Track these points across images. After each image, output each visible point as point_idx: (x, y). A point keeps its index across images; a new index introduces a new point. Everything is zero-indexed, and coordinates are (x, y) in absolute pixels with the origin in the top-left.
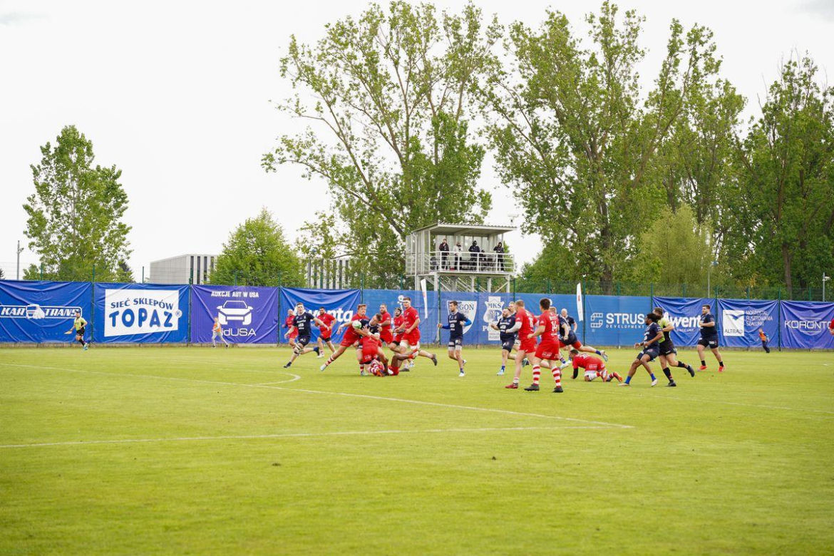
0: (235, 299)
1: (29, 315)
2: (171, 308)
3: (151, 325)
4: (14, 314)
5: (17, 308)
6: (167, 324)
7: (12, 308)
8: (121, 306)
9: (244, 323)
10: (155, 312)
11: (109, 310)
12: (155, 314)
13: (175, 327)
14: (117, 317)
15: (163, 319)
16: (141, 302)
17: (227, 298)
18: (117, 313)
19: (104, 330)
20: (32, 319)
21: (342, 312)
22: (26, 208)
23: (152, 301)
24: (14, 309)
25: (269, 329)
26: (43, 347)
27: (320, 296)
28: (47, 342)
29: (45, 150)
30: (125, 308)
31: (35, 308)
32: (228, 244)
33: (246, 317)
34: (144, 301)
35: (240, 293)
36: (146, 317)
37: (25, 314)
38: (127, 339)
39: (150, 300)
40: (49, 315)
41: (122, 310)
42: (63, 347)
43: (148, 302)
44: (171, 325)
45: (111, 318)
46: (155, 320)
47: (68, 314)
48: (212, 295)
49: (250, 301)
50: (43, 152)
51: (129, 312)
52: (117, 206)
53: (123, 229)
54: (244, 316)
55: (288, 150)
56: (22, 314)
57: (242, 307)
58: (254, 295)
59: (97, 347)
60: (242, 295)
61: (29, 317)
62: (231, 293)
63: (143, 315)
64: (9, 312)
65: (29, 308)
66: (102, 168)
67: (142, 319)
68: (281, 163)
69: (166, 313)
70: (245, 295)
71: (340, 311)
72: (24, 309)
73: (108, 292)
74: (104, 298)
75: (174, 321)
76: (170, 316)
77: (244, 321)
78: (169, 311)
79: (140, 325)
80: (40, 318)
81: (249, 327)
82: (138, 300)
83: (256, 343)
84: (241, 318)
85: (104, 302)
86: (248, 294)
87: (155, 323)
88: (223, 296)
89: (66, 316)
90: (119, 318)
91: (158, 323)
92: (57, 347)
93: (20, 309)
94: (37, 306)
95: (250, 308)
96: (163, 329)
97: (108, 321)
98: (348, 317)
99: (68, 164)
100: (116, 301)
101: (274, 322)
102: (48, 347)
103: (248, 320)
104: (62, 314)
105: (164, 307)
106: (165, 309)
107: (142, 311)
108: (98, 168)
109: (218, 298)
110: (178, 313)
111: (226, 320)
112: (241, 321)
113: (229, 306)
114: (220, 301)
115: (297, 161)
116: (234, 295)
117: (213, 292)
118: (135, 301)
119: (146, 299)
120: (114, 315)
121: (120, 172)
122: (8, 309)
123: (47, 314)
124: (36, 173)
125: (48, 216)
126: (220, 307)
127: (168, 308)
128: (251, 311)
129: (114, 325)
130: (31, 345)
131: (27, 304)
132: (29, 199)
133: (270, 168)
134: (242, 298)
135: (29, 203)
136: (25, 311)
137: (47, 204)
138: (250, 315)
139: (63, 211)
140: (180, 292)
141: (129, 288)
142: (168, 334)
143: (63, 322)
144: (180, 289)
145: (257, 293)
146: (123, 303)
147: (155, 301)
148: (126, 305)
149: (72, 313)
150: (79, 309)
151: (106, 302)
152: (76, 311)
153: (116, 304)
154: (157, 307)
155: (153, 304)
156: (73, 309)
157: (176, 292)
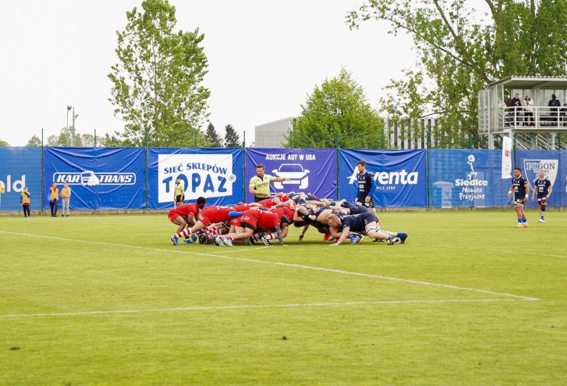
0: (291, 162)
1: (85, 182)
2: (225, 173)
3: (205, 191)
4: (70, 181)
5: (72, 175)
6: (221, 189)
7: (67, 175)
8: (174, 172)
9: (301, 187)
10: (209, 177)
11: (162, 176)
12: (209, 179)
13: (229, 192)
14: (170, 182)
15: (216, 184)
16: (194, 166)
17: (283, 161)
18: (170, 179)
19: (158, 196)
20: (87, 186)
21: (406, 174)
22: (111, 76)
23: (206, 165)
24: (70, 177)
25: (327, 193)
26: (99, 214)
27: (382, 158)
28: (102, 209)
29: (130, 16)
30: (178, 173)
31: (89, 175)
32: (306, 106)
33: (302, 181)
34: (197, 166)
35: (296, 155)
36: (199, 182)
37: (80, 181)
39: (203, 165)
40: (103, 182)
41: (175, 175)
42: (117, 214)
43: (201, 167)
44: (225, 190)
45: (165, 184)
46: (209, 185)
47: (122, 181)
48: (267, 158)
49: (307, 164)
50: (128, 18)
51: (182, 177)
52: (198, 70)
53: (205, 94)
54: (300, 180)
55: (372, 6)
56: (77, 181)
57: (298, 170)
58: (311, 157)
59: (151, 214)
60: (298, 157)
61: (84, 184)
62: (287, 156)
63: (197, 180)
64: (65, 179)
65: (84, 175)
66: (184, 33)
67: (195, 185)
68: (365, 19)
69: (220, 178)
70: (301, 157)
71: (403, 173)
72: (79, 176)
73: (161, 157)
74: (157, 163)
75: (229, 186)
76: (224, 181)
77: (300, 184)
78: (223, 175)
79: (194, 190)
80: (94, 185)
81: (306, 191)
82: (191, 165)
84: (298, 182)
85: (157, 168)
86: (305, 157)
87: (209, 188)
88: (278, 159)
89: (120, 182)
91: (212, 189)
92: (112, 214)
93: (75, 176)
94: (91, 172)
95: (307, 171)
96: (217, 194)
97: (162, 187)
98: (412, 179)
99: (151, 30)
100: (169, 166)
101: (333, 186)
102: (103, 214)
103: (305, 184)
104: (116, 181)
105: (217, 172)
106: (219, 174)
107: (195, 176)
108: (180, 33)
109: (273, 161)
110: (232, 178)
111: (282, 184)
112: (298, 185)
113: (284, 170)
114: (276, 164)
115: (382, 17)
116: (289, 158)
117: (268, 155)
118: (188, 166)
119: (199, 164)
120: (167, 181)
121: (202, 37)
122: (64, 176)
123: (101, 181)
124: (121, 39)
125: (129, 82)
126: (275, 171)
127: (221, 173)
128: (308, 174)
129: (168, 191)
130: (86, 212)
131: (82, 171)
132: (113, 68)
133: (354, 24)
134: (298, 161)
135: (113, 72)
136: (80, 178)
137: (130, 70)
138: (307, 178)
139: (145, 76)
140: (234, 155)
141: (181, 153)
142: (223, 199)
143: (117, 188)
144: (234, 153)
145: (314, 156)
146: (176, 168)
147: (208, 166)
148: (179, 170)
149: (125, 180)
150: (133, 175)
151: (159, 168)
152: (129, 177)
153: (169, 170)
154: (211, 172)
155: (206, 168)
156: (126, 175)
157: (230, 156)
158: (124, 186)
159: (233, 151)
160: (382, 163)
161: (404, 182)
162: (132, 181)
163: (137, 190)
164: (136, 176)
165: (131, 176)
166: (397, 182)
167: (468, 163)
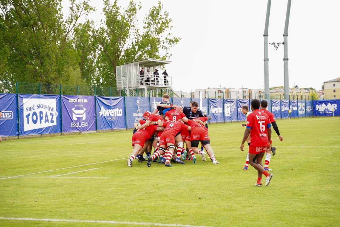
0: (79, 103)
2: (53, 110)
3: (45, 122)
8: (31, 110)
9: (83, 119)
10: (46, 113)
11: (25, 113)
12: (47, 115)
13: (55, 123)
15: (50, 118)
17: (76, 103)
19: (24, 126)
23: (45, 106)
25: (92, 122)
27: (111, 101)
30: (33, 111)
34: (41, 106)
36: (43, 117)
38: (35, 132)
39: (44, 105)
43: (43, 107)
45: (27, 118)
46: (47, 119)
48: (70, 101)
49: (84, 105)
51: (35, 114)
57: (81, 108)
62: (77, 100)
67: (41, 118)
70: (82, 101)
71: (118, 110)
73: (25, 101)
74: (23, 105)
75: (55, 119)
76: (53, 116)
78: (52, 112)
79: (41, 122)
81: (85, 121)
82: (39, 106)
83: (88, 131)
85: (23, 108)
86: (84, 101)
88: (74, 102)
89: (5, 118)
90: (30, 118)
91: (48, 121)
95: (85, 109)
96: (50, 124)
97: (25, 120)
98: (120, 113)
101: (94, 118)
104: (3, 117)
105: (50, 110)
107: (41, 113)
109: (72, 103)
110: (56, 114)
111: (76, 117)
113: (77, 108)
114: (73, 105)
118: (37, 106)
120: (28, 116)
126: (73, 109)
128: (85, 111)
129: (28, 123)
134: (81, 103)
138: (85, 114)
140: (56, 100)
141: (34, 98)
142: (53, 127)
143: (4, 122)
144: (56, 98)
145: (87, 100)
146: (32, 108)
147: (46, 106)
148: (33, 109)
149: (8, 116)
150: (11, 112)
151: (24, 108)
152: (10, 114)
153: (28, 109)
154: (47, 110)
155: (45, 108)
156: (8, 112)
157: (55, 100)
158: (7, 120)
159: (56, 97)
160: (111, 104)
161: (118, 115)
162: (11, 117)
163: (14, 123)
164: (13, 113)
165: (11, 113)
166: (116, 115)
167: (137, 104)
